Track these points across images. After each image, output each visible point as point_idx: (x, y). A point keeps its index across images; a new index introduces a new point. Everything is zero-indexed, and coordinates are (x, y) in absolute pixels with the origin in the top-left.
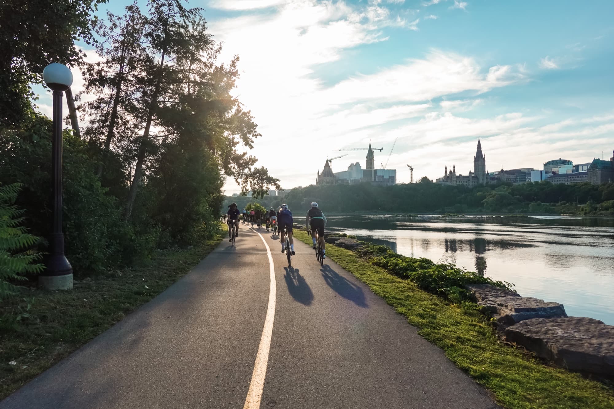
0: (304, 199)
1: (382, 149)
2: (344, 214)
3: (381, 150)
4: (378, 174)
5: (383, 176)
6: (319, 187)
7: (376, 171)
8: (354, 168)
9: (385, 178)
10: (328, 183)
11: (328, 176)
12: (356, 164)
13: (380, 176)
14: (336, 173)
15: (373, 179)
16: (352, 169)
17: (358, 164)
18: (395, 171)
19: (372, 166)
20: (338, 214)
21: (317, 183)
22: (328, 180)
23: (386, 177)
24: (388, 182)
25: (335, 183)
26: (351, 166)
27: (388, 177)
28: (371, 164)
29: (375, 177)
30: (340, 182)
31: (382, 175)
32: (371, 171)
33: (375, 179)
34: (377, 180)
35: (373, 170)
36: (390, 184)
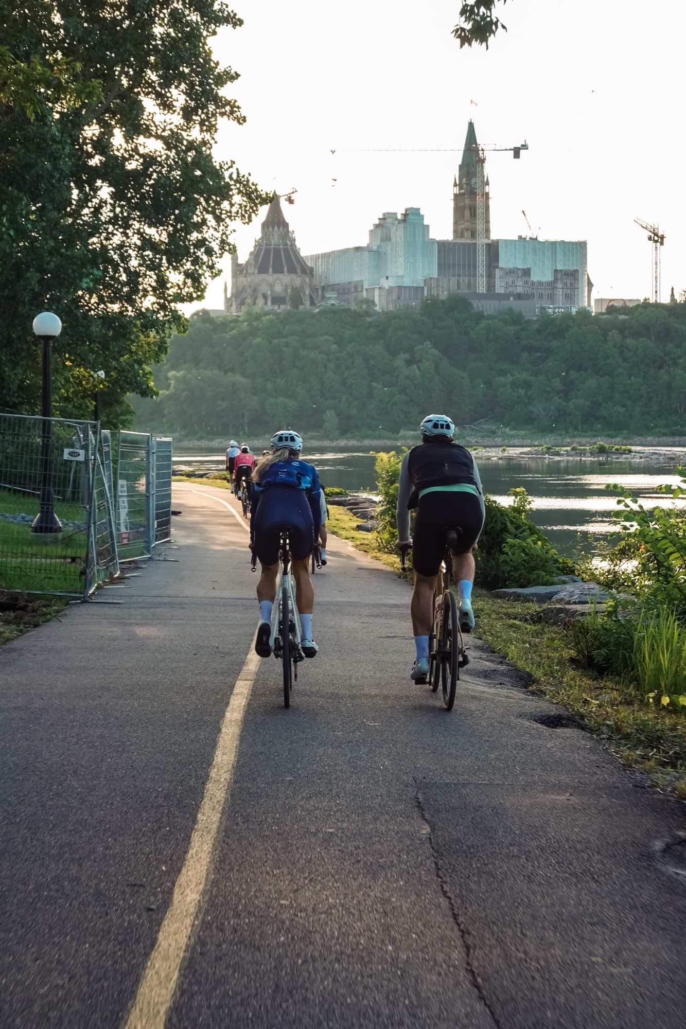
0: (171, 374)
1: (525, 147)
2: (353, 443)
3: (517, 153)
4: (506, 261)
5: (527, 272)
6: (236, 320)
7: (493, 249)
8: (398, 234)
9: (535, 278)
10: (277, 300)
11: (278, 270)
12: (405, 215)
13: (511, 272)
14: (316, 258)
15: (482, 288)
16: (387, 239)
17: (412, 218)
18: (580, 248)
19: (480, 226)
20: (326, 443)
21: (228, 301)
22: (278, 289)
23: (542, 274)
24: (552, 298)
25: (312, 302)
26: (384, 225)
27: (548, 277)
28: (473, 211)
29: (490, 276)
30: (332, 299)
31: (520, 266)
32: (471, 249)
33: (491, 286)
34: (499, 289)
35: (481, 241)
36: (555, 309)
